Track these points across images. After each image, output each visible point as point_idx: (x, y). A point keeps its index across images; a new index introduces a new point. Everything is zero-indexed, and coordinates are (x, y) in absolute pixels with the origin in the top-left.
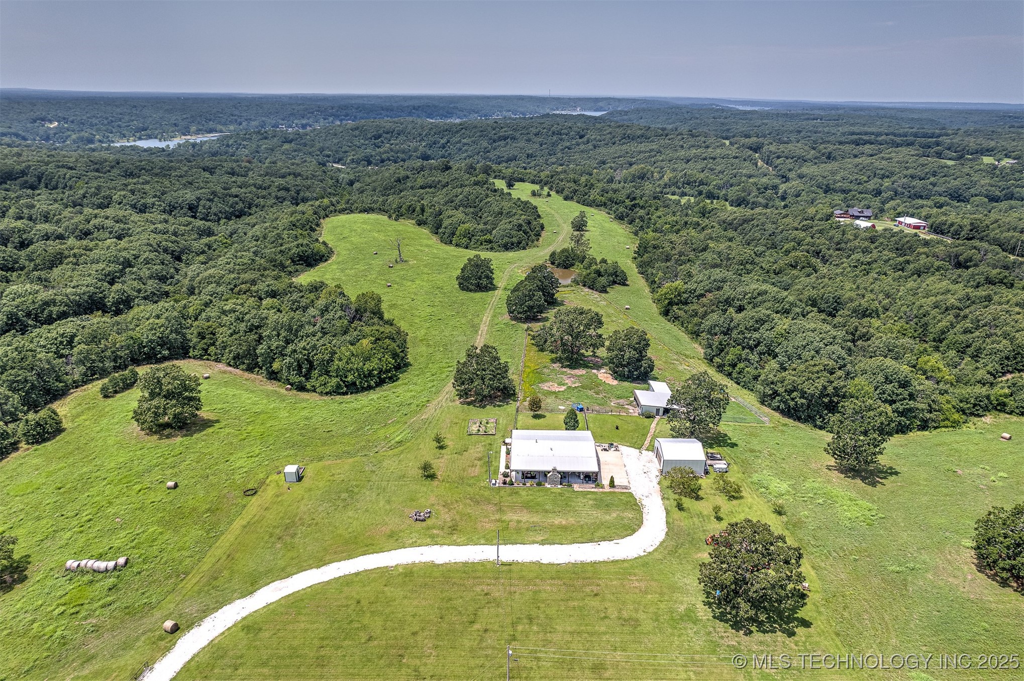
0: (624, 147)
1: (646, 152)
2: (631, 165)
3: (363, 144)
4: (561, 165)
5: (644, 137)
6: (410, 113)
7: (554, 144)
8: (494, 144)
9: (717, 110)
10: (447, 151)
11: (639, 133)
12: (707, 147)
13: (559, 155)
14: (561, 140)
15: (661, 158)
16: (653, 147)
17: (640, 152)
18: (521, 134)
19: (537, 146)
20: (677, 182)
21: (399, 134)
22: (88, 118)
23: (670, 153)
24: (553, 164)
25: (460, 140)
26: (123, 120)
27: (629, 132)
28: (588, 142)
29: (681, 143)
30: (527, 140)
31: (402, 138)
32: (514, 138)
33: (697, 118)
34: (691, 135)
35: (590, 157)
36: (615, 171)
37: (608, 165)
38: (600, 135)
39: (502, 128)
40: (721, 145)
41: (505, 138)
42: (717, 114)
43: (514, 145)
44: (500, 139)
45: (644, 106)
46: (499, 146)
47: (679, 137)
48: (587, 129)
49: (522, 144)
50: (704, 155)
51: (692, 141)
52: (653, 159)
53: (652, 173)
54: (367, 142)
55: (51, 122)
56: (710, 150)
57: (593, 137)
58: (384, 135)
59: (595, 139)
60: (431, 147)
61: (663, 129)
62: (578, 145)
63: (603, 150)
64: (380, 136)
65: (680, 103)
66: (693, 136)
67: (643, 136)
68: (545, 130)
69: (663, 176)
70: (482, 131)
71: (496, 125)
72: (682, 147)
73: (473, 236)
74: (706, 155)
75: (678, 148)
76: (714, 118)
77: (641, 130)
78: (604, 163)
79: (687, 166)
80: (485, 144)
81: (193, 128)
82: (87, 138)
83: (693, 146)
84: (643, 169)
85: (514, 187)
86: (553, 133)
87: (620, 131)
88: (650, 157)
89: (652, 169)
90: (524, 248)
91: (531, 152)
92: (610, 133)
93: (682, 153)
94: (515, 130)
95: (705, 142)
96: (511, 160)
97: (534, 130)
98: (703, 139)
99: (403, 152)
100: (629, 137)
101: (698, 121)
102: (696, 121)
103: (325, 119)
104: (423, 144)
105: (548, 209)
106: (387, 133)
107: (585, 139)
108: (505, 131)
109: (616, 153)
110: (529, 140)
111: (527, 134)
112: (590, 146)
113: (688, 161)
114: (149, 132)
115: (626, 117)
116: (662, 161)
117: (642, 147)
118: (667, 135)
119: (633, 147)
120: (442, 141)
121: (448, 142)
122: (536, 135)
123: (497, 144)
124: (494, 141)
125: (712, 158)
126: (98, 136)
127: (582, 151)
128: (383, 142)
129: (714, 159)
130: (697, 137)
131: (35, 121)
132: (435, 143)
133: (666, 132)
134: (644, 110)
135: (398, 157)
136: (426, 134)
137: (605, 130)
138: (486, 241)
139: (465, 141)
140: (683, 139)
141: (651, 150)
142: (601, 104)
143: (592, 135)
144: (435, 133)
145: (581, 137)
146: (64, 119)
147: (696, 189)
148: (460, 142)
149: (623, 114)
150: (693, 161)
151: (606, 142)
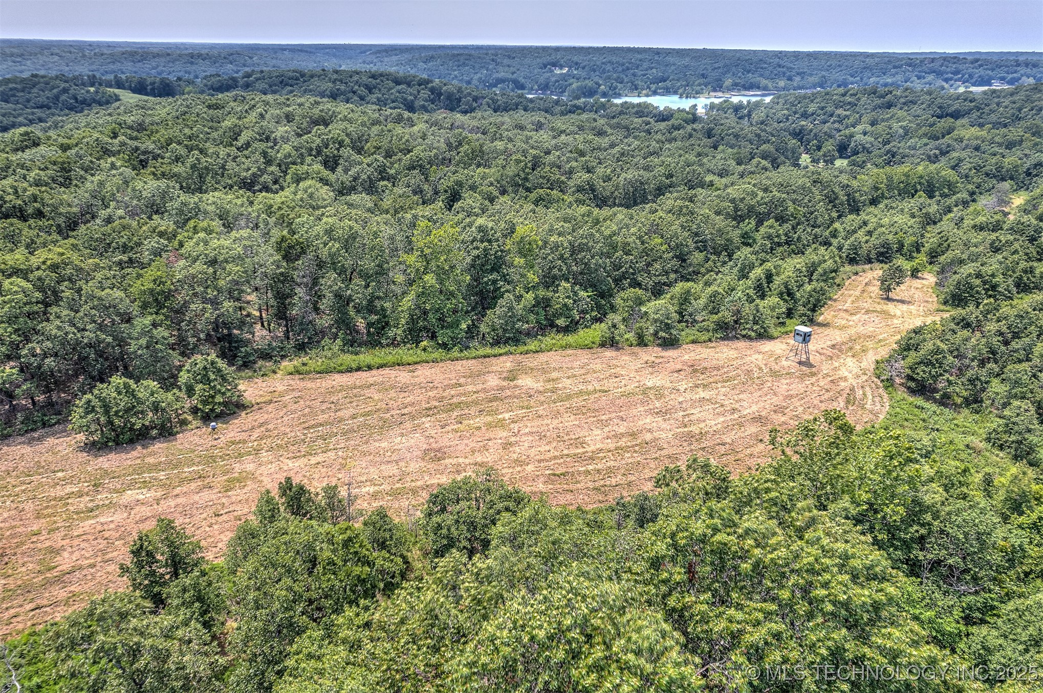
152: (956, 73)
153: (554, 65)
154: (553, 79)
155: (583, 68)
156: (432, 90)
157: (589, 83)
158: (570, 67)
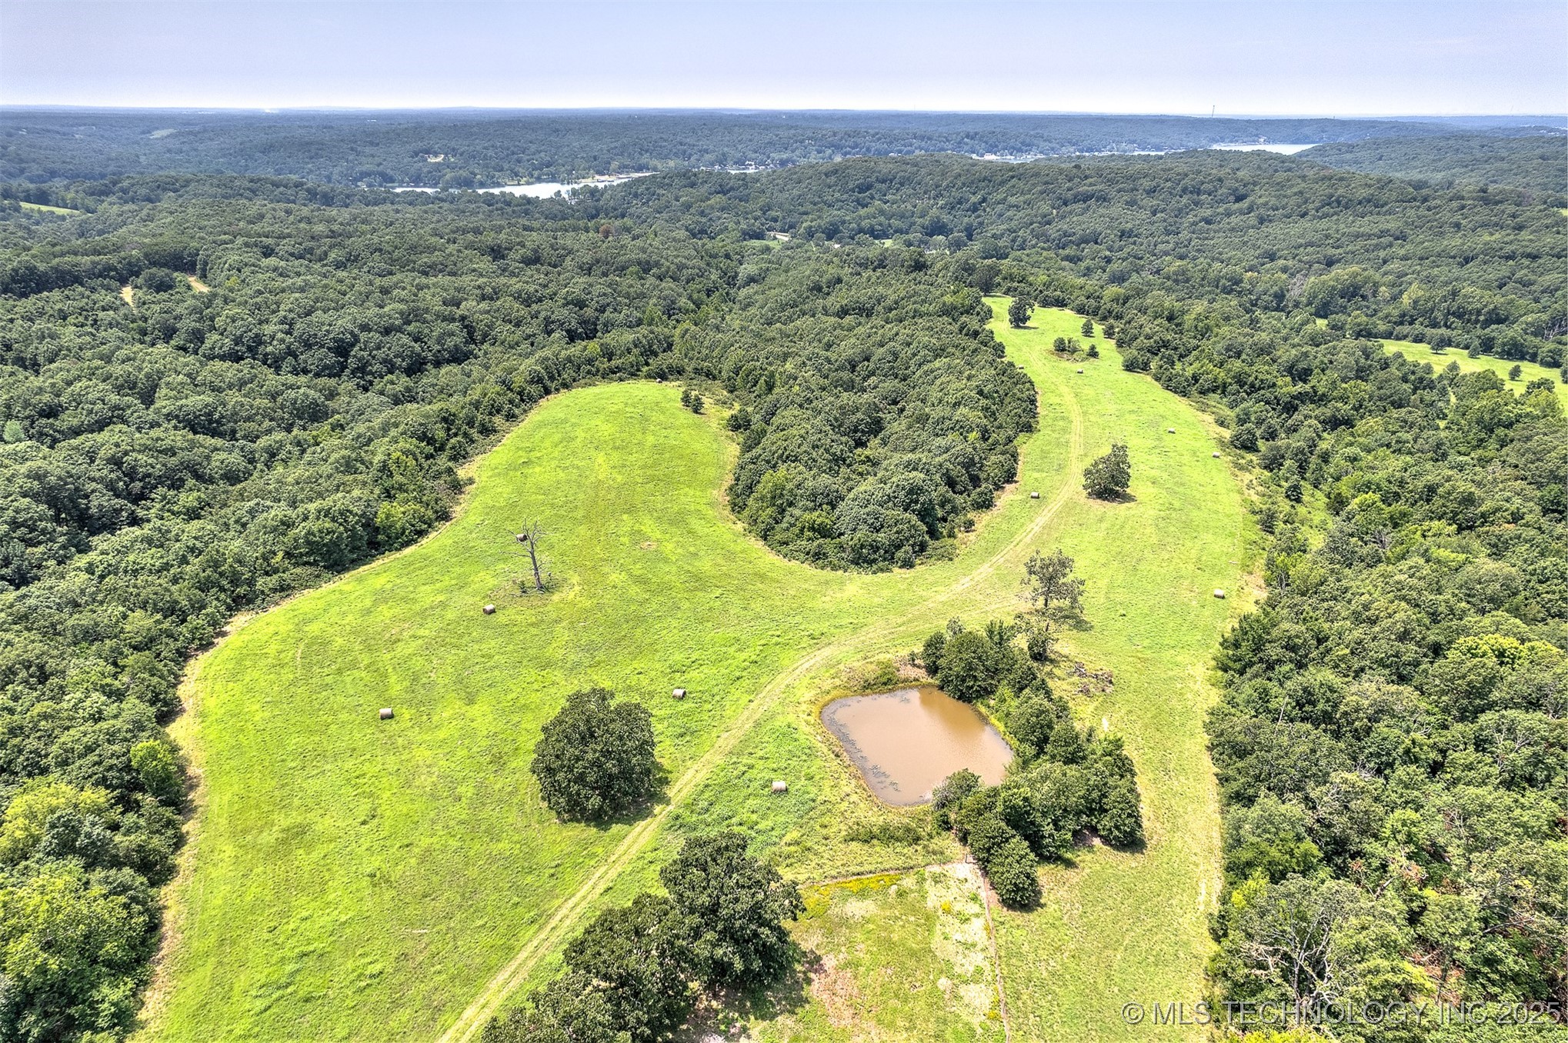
0: (1324, 224)
1: (1369, 236)
2: (1330, 263)
3: (838, 200)
4: (1181, 258)
5: (1374, 204)
6: (960, 143)
7: (1180, 213)
8: (1064, 208)
9: (1551, 141)
10: (979, 216)
11: (1363, 193)
12: (1520, 228)
13: (1184, 235)
14: (1196, 204)
15: (1402, 252)
16: (1389, 226)
17: (1357, 236)
18: (1119, 191)
19: (1144, 215)
20: (1432, 310)
21: (902, 184)
22: (485, 148)
23: (1423, 241)
24: (1166, 254)
25: (1005, 199)
26: (527, 152)
27: (1341, 191)
28: (1250, 210)
29: (1457, 217)
30: (1127, 203)
31: (906, 190)
32: (1103, 199)
33: (1503, 159)
34: (1482, 199)
35: (1245, 243)
36: (1293, 275)
37: (1281, 262)
38: (1278, 197)
39: (1086, 177)
40: (1557, 224)
41: (1086, 198)
42: (1548, 150)
43: (1102, 211)
44: (1076, 199)
45: (1392, 135)
46: (1070, 213)
47: (1455, 204)
48: (1255, 184)
49: (1116, 210)
50: (1508, 249)
51: (1483, 214)
52: (1382, 254)
53: (1376, 285)
54: (845, 196)
55: (436, 155)
56: (1525, 235)
57: (1261, 201)
58: (878, 186)
59: (1267, 203)
60: (953, 208)
61: (1419, 186)
62: (1229, 215)
63: (1274, 229)
64: (869, 187)
65: (1468, 126)
66: (1487, 201)
67: (1369, 201)
68: (1169, 184)
69: (1401, 293)
70: (1046, 183)
71: (1078, 173)
72: (1458, 226)
73: (791, 504)
74: (1513, 247)
75: (1446, 228)
76: (1542, 158)
77: (1370, 186)
78: (1272, 257)
79: (1464, 272)
80: (1045, 208)
81: (615, 165)
82: (465, 178)
83: (1484, 225)
84: (1355, 275)
85: (1028, 324)
86: (1184, 190)
87: (1323, 189)
88: (1377, 247)
89: (1377, 277)
90: (908, 564)
91: (1129, 226)
92: (1301, 193)
93: (1454, 242)
94: (1111, 182)
95: (1514, 216)
96: (1087, 242)
97: (1146, 184)
98: (1512, 209)
99: (902, 216)
100: (1339, 202)
101: (1505, 166)
102: (1499, 164)
103: (819, 152)
104: (940, 203)
105: (1069, 399)
106: (884, 181)
107: (1245, 204)
108: (1091, 185)
109: (1302, 236)
110: (1131, 203)
111: (1132, 190)
112: (1252, 217)
113: (1467, 260)
114: (552, 169)
115: (1348, 156)
116: (1405, 258)
117: (1364, 225)
118: (1425, 200)
119: (1344, 224)
120: (974, 199)
121: (984, 200)
122: (1151, 192)
123: (1069, 208)
124: (1065, 204)
125: (1530, 256)
126: (478, 177)
127: (1233, 230)
128: (872, 198)
129: (1534, 257)
130: (1497, 203)
131: (417, 154)
132: (960, 203)
133: (1425, 192)
134: (1388, 142)
135: (890, 226)
136: (948, 186)
137: (1292, 186)
138: (812, 529)
139: (1012, 200)
140: (1463, 207)
141: (1382, 234)
142: (1307, 131)
143: (1261, 196)
144: (964, 184)
145: (1239, 199)
146: (454, 149)
147: (1479, 332)
148: (1003, 201)
149: (1344, 149)
150: (1477, 261)
151: (1288, 211)
152: (856, 146)
153: (428, 152)
154: (425, 170)
155: (461, 155)
156: (308, 190)
157: (464, 173)
158: (446, 154)
